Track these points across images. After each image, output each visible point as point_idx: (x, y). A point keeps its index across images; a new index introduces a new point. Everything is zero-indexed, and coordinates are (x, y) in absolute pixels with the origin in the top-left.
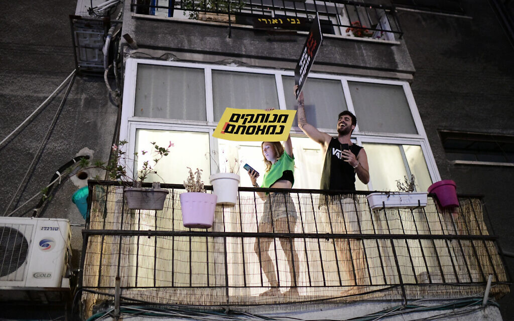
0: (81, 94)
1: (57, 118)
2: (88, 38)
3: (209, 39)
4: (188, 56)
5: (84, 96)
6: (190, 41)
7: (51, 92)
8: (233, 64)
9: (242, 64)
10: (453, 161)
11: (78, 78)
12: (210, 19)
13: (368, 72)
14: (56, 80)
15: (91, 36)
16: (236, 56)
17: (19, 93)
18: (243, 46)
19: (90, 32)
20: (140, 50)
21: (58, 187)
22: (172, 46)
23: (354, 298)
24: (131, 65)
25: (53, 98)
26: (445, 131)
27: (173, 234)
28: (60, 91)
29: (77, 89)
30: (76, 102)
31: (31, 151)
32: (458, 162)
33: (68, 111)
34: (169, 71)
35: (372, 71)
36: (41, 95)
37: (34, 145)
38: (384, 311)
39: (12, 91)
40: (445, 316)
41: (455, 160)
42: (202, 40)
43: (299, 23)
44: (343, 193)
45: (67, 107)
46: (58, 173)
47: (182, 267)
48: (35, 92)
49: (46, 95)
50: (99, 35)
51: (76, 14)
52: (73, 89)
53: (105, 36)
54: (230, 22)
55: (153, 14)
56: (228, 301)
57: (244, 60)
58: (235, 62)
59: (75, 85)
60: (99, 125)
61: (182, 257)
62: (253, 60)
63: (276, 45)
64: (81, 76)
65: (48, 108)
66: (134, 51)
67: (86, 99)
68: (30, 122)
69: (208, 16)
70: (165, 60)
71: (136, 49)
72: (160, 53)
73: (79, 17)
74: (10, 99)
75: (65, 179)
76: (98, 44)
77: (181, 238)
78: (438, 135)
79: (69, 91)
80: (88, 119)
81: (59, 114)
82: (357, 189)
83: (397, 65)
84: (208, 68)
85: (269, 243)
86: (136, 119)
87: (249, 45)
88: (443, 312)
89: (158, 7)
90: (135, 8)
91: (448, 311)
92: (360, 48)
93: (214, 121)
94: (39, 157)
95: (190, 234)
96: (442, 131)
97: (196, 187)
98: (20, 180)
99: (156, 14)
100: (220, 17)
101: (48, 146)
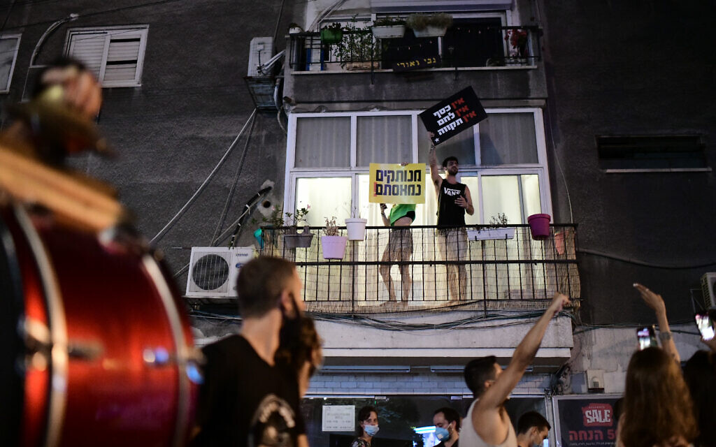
0: (262, 130)
1: (245, 156)
2: (260, 89)
3: (355, 88)
4: (337, 106)
5: (264, 133)
6: (338, 92)
7: (239, 131)
8: (375, 109)
9: (382, 109)
10: (604, 171)
11: (259, 115)
12: (355, 67)
13: (500, 102)
14: (241, 119)
15: (263, 87)
16: (378, 102)
17: (213, 135)
18: (384, 93)
19: (261, 85)
20: (299, 106)
21: (247, 216)
22: (324, 99)
23: (446, 309)
24: (292, 118)
25: (240, 137)
26: (605, 137)
27: (318, 264)
28: (245, 130)
29: (259, 125)
30: (258, 138)
31: (227, 186)
32: (609, 171)
33: (253, 149)
34: (322, 122)
35: (504, 101)
36: (231, 135)
37: (229, 180)
38: (470, 319)
39: (209, 133)
40: (521, 323)
41: (607, 169)
42: (349, 90)
43: (434, 62)
44: (448, 228)
45: (251, 145)
46: (247, 206)
47: (323, 287)
48: (226, 132)
49: (236, 135)
50: (268, 87)
51: (249, 75)
52: (255, 126)
53: (273, 87)
54: (373, 68)
55: (308, 70)
56: (353, 310)
57: (385, 104)
58: (377, 108)
59: (257, 123)
60: (277, 158)
61: (323, 279)
62: (392, 103)
63: (414, 86)
64: (261, 113)
65: (237, 146)
66: (294, 107)
67: (266, 136)
68: (225, 160)
69: (354, 65)
70: (319, 112)
71: (295, 105)
72: (315, 106)
73: (251, 78)
74: (208, 141)
75: (254, 208)
76: (269, 92)
77: (323, 266)
78: (596, 143)
79: (252, 129)
80: (268, 154)
81: (246, 151)
82: (467, 223)
83: (530, 92)
84: (354, 115)
85: (386, 268)
86: (296, 169)
87: (390, 89)
88: (520, 320)
89: (312, 63)
90: (294, 66)
91: (523, 320)
92: (495, 78)
93: (357, 166)
94: (234, 190)
95: (329, 264)
96: (602, 137)
97: (332, 230)
98: (221, 211)
99: (310, 69)
100: (364, 65)
101: (239, 181)
